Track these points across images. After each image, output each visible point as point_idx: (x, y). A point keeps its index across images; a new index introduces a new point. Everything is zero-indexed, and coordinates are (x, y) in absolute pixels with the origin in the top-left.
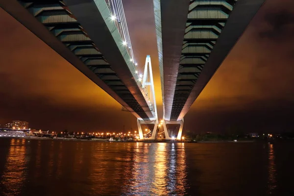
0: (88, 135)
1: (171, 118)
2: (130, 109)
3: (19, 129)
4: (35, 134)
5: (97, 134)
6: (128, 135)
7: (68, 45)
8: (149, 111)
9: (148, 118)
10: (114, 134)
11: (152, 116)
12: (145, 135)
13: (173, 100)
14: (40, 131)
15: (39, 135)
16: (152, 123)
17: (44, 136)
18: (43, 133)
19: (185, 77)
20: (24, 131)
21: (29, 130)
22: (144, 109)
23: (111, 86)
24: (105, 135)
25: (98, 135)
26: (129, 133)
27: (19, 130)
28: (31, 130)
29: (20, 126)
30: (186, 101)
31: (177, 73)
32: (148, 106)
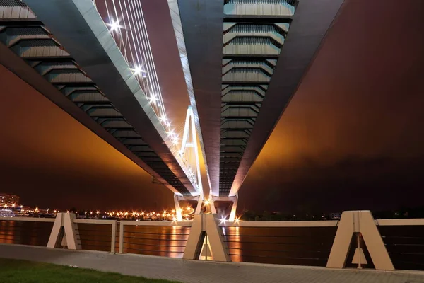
0: (106, 215)
1: (221, 193)
2: (164, 181)
3: (6, 206)
4: (29, 213)
5: (118, 214)
6: (163, 215)
7: (81, 105)
8: (190, 183)
9: (189, 192)
10: (143, 214)
11: (195, 191)
12: (187, 215)
13: (219, 169)
14: (37, 209)
15: (36, 215)
16: (195, 199)
17: (42, 216)
18: (41, 211)
19: (230, 142)
20: (13, 209)
21: (21, 209)
22: (182, 181)
23: (137, 153)
24: (129, 216)
25: (120, 216)
26: (165, 212)
27: (5, 208)
28: (23, 208)
29: (6, 203)
30: (236, 171)
31: (220, 138)
32: (186, 178)
